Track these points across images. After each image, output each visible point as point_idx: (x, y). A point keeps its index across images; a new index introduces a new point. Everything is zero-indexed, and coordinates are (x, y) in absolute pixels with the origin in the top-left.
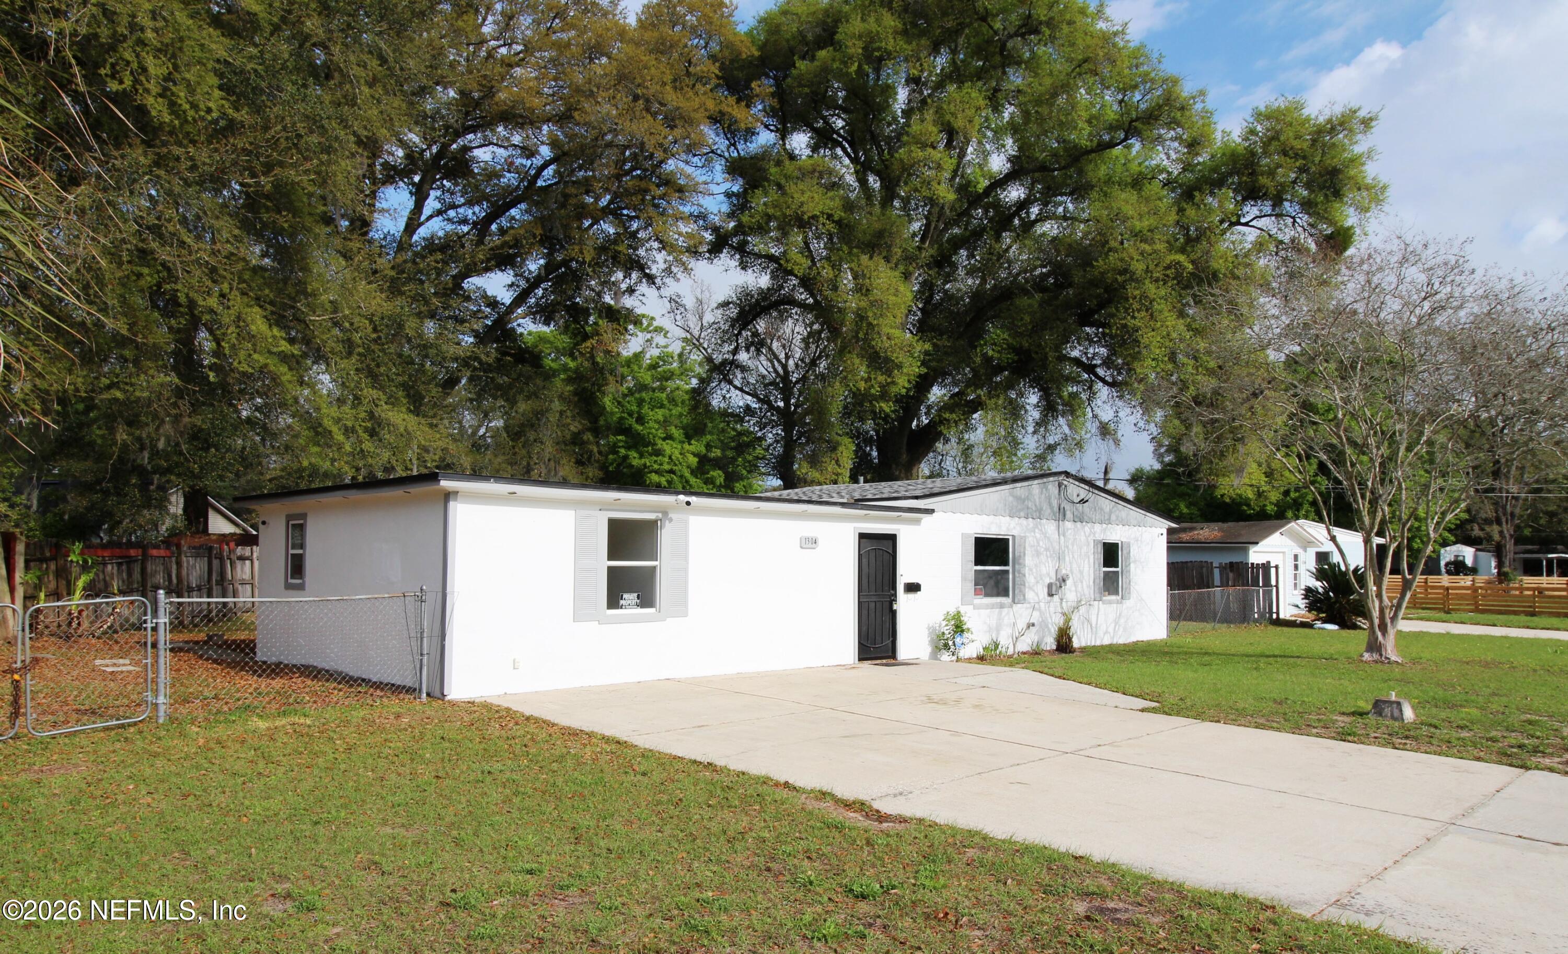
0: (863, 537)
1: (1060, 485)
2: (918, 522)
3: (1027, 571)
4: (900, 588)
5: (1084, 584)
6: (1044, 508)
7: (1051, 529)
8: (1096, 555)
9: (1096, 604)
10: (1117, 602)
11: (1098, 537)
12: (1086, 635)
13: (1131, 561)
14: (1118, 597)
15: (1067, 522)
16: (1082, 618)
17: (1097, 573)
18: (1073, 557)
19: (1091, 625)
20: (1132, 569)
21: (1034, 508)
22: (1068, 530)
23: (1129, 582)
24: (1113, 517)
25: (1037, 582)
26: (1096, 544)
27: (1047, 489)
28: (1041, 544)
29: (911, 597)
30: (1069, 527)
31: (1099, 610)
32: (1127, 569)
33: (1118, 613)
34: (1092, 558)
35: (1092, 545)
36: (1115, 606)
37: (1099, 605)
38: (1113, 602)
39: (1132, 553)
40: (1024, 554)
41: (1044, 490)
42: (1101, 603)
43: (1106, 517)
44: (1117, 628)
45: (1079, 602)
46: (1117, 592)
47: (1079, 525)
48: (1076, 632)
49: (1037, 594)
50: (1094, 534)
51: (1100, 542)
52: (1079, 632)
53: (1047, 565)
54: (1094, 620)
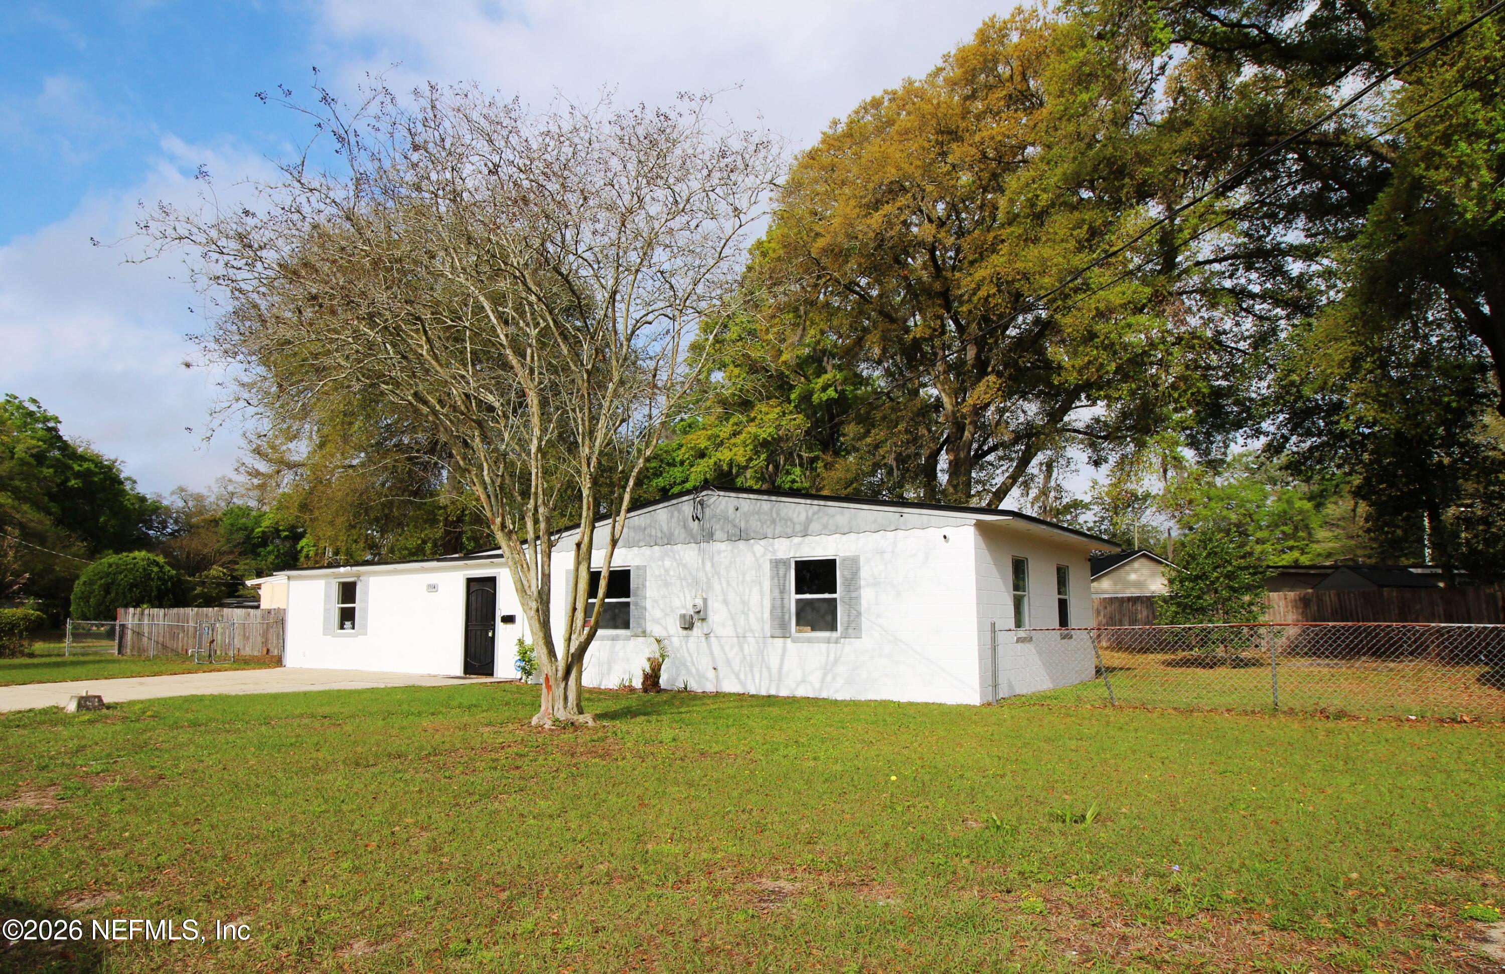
0: (470, 581)
1: (701, 503)
3: (648, 604)
4: (499, 620)
5: (752, 617)
6: (676, 533)
7: (689, 554)
8: (776, 580)
9: (779, 642)
10: (828, 641)
11: (781, 555)
12: (757, 681)
13: (863, 583)
14: (834, 635)
15: (719, 544)
16: (748, 658)
17: (778, 603)
18: (728, 584)
19: (769, 669)
20: (867, 595)
21: (659, 535)
22: (719, 552)
23: (859, 614)
24: (815, 526)
25: (666, 615)
26: (777, 564)
27: (679, 511)
28: (672, 573)
29: (509, 626)
30: (721, 548)
31: (784, 648)
32: (854, 595)
33: (832, 658)
34: (767, 584)
35: (767, 567)
36: (824, 646)
37: (785, 643)
38: (818, 641)
39: (865, 573)
40: (644, 586)
41: (676, 513)
42: (789, 640)
43: (798, 528)
44: (829, 678)
45: (741, 638)
46: (833, 627)
47: (741, 544)
48: (737, 676)
49: (666, 629)
50: (774, 552)
51: (785, 563)
52: (742, 677)
53: (681, 595)
54: (774, 663)
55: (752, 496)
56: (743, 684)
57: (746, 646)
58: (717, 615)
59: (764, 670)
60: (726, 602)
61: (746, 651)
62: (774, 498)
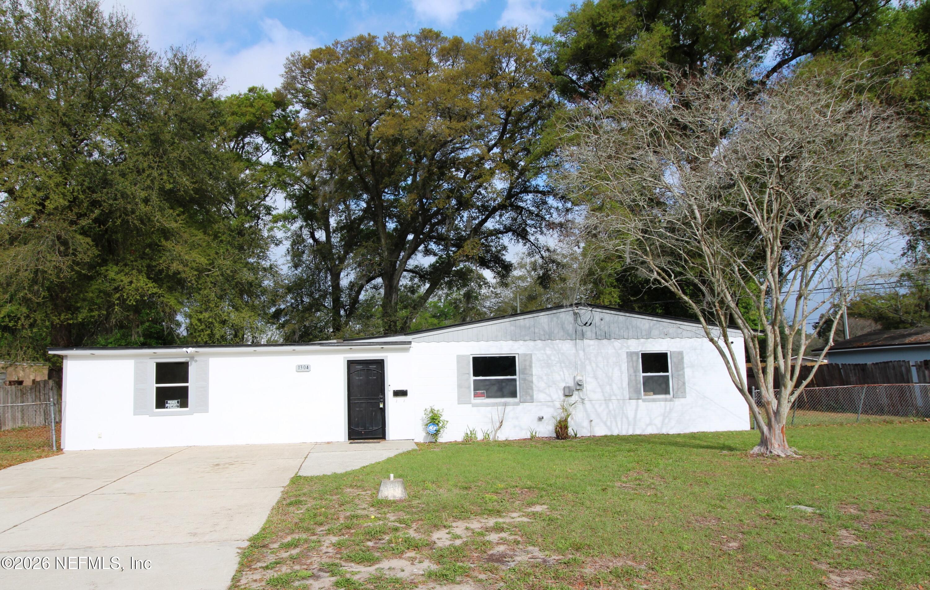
0: (351, 364)
1: (575, 314)
2: (407, 350)
3: (535, 379)
4: (389, 394)
5: (615, 386)
6: (556, 331)
7: (567, 346)
8: (631, 364)
9: (634, 402)
10: (666, 400)
11: (633, 349)
12: (620, 427)
13: (685, 366)
14: (668, 396)
15: (588, 341)
16: (613, 412)
17: (633, 378)
18: (597, 366)
19: (627, 418)
20: (688, 372)
21: (542, 333)
22: (589, 346)
23: (684, 383)
24: (655, 332)
25: (549, 386)
26: (630, 355)
27: (558, 318)
28: (553, 358)
29: (400, 399)
30: (591, 344)
31: (637, 406)
32: (681, 373)
33: (668, 408)
34: (624, 366)
35: (624, 356)
36: (662, 403)
37: (637, 403)
38: (659, 400)
39: (686, 360)
40: (531, 366)
41: (555, 319)
42: (640, 401)
43: (644, 333)
44: (666, 421)
45: (607, 400)
46: (667, 392)
47: (605, 342)
48: (605, 424)
49: (550, 396)
50: (628, 347)
51: (637, 353)
52: (609, 424)
53: (561, 373)
54: (631, 414)
55: (612, 312)
56: (610, 429)
57: (610, 405)
58: (590, 385)
59: (624, 419)
60: (596, 378)
61: (611, 407)
62: (628, 314)
